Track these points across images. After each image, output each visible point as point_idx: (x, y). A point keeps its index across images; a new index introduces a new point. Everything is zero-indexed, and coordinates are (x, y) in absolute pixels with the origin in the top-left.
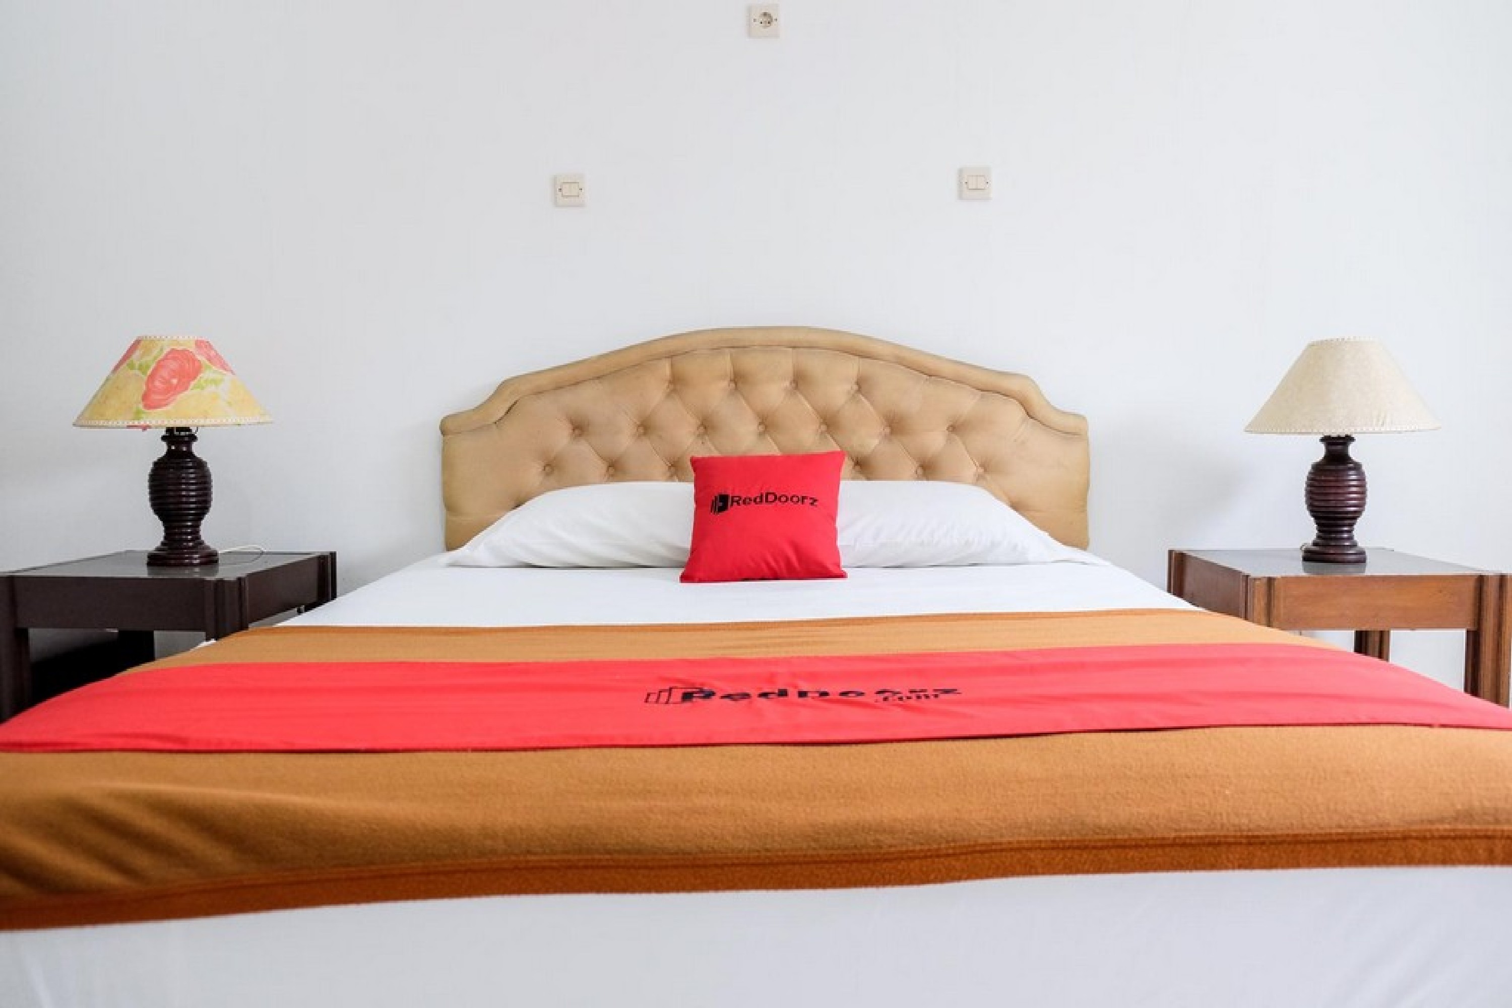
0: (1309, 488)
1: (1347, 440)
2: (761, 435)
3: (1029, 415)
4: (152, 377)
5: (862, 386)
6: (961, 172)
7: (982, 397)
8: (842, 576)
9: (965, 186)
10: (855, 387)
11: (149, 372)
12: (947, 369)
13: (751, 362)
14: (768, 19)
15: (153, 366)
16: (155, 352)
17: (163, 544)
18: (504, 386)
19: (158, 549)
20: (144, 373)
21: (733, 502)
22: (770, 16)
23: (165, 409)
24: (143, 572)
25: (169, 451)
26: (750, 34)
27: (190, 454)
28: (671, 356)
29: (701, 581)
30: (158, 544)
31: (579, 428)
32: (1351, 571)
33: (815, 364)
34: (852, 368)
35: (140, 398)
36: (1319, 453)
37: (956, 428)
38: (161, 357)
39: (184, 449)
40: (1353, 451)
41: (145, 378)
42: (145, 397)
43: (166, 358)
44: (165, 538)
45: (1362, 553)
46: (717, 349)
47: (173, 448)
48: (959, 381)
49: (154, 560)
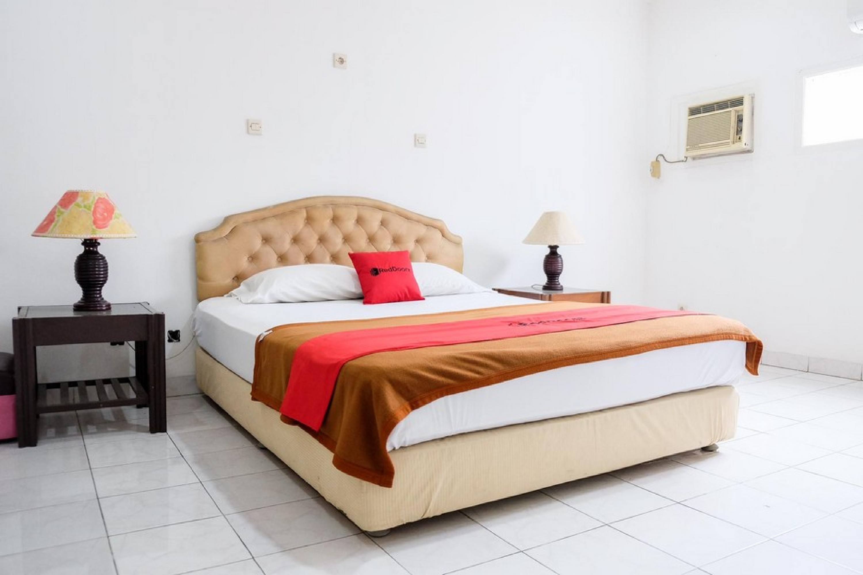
0: (545, 264)
1: (556, 247)
2: (344, 243)
3: (443, 236)
4: (94, 212)
5: (383, 223)
6: (415, 136)
7: (428, 228)
8: (424, 299)
9: (417, 142)
10: (380, 223)
11: (92, 209)
12: (415, 217)
13: (341, 212)
14: (342, 61)
15: (93, 206)
16: (91, 199)
17: (82, 299)
18: (227, 220)
19: (79, 302)
20: (89, 209)
21: (380, 271)
22: (342, 59)
23: (106, 229)
24: (71, 314)
25: (85, 251)
26: (334, 66)
27: (97, 253)
28: (307, 208)
29: (374, 303)
30: (79, 299)
31: (266, 240)
32: (559, 293)
33: (367, 213)
34: (379, 216)
35: (92, 224)
36: (548, 251)
37: (418, 241)
38: (95, 201)
39: (95, 250)
40: (559, 251)
41: (91, 213)
42: (95, 222)
43: (97, 202)
44: (83, 296)
45: (562, 286)
46: (325, 206)
47: (87, 249)
48: (418, 221)
49: (77, 308)
